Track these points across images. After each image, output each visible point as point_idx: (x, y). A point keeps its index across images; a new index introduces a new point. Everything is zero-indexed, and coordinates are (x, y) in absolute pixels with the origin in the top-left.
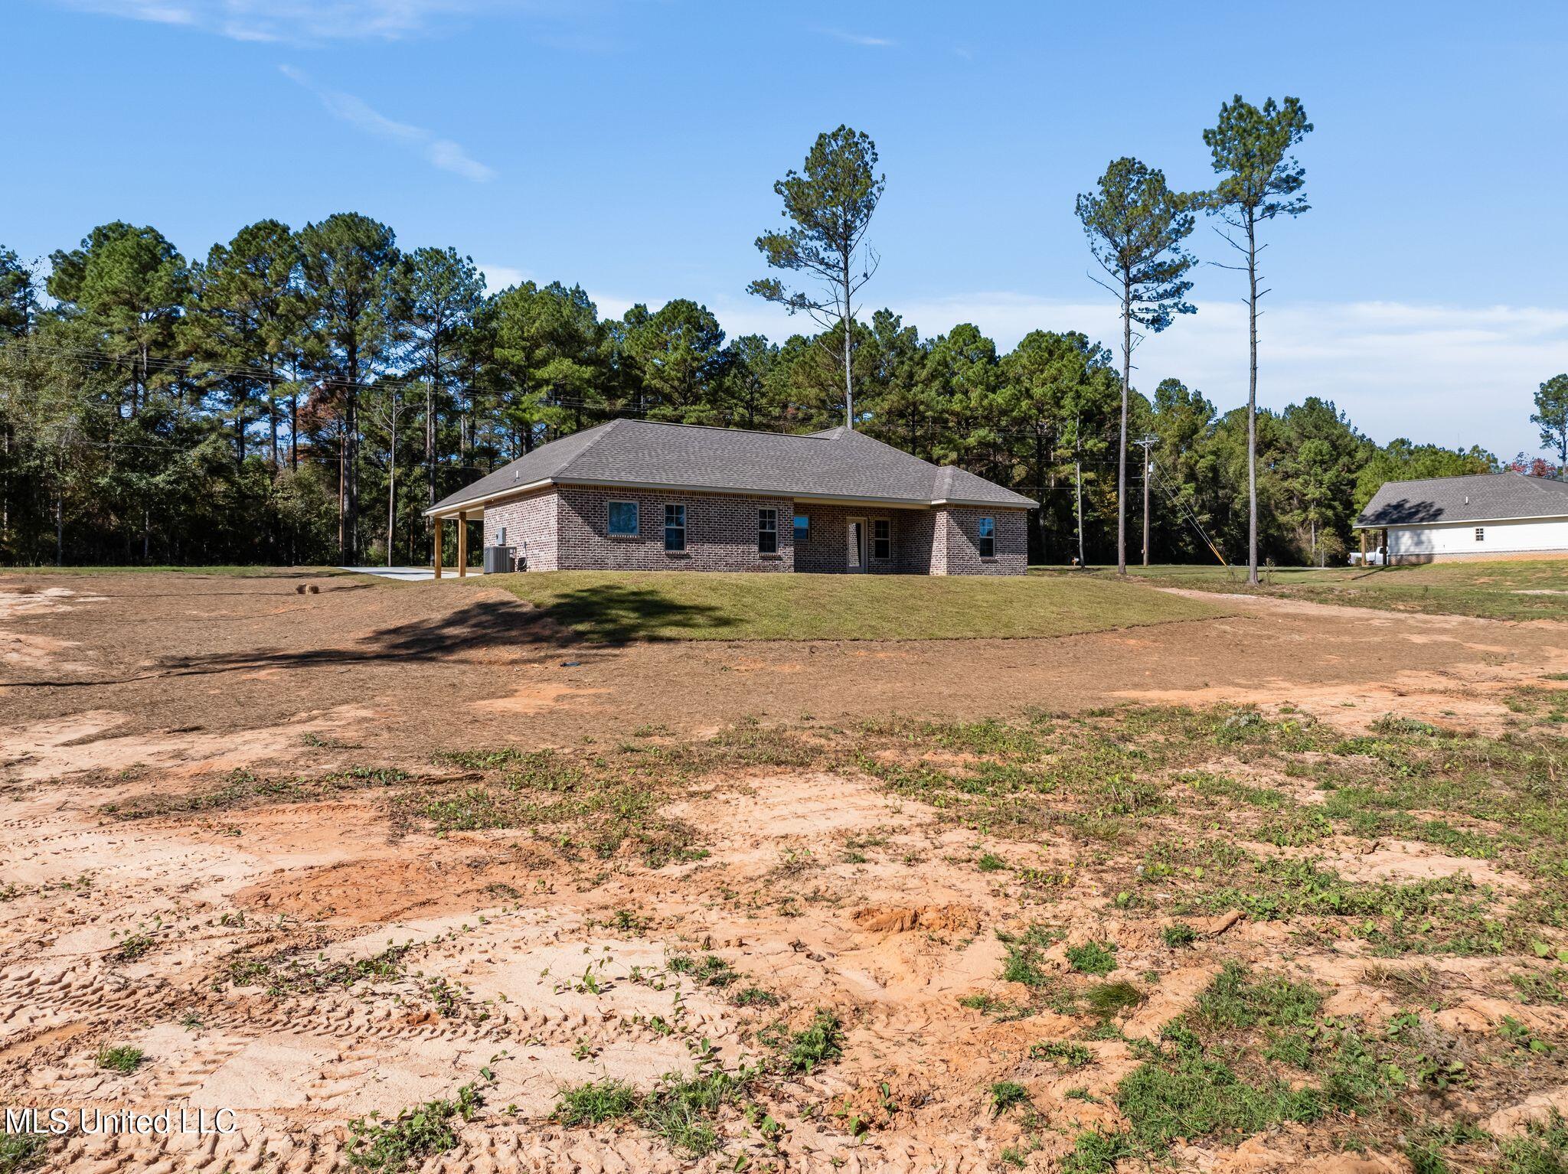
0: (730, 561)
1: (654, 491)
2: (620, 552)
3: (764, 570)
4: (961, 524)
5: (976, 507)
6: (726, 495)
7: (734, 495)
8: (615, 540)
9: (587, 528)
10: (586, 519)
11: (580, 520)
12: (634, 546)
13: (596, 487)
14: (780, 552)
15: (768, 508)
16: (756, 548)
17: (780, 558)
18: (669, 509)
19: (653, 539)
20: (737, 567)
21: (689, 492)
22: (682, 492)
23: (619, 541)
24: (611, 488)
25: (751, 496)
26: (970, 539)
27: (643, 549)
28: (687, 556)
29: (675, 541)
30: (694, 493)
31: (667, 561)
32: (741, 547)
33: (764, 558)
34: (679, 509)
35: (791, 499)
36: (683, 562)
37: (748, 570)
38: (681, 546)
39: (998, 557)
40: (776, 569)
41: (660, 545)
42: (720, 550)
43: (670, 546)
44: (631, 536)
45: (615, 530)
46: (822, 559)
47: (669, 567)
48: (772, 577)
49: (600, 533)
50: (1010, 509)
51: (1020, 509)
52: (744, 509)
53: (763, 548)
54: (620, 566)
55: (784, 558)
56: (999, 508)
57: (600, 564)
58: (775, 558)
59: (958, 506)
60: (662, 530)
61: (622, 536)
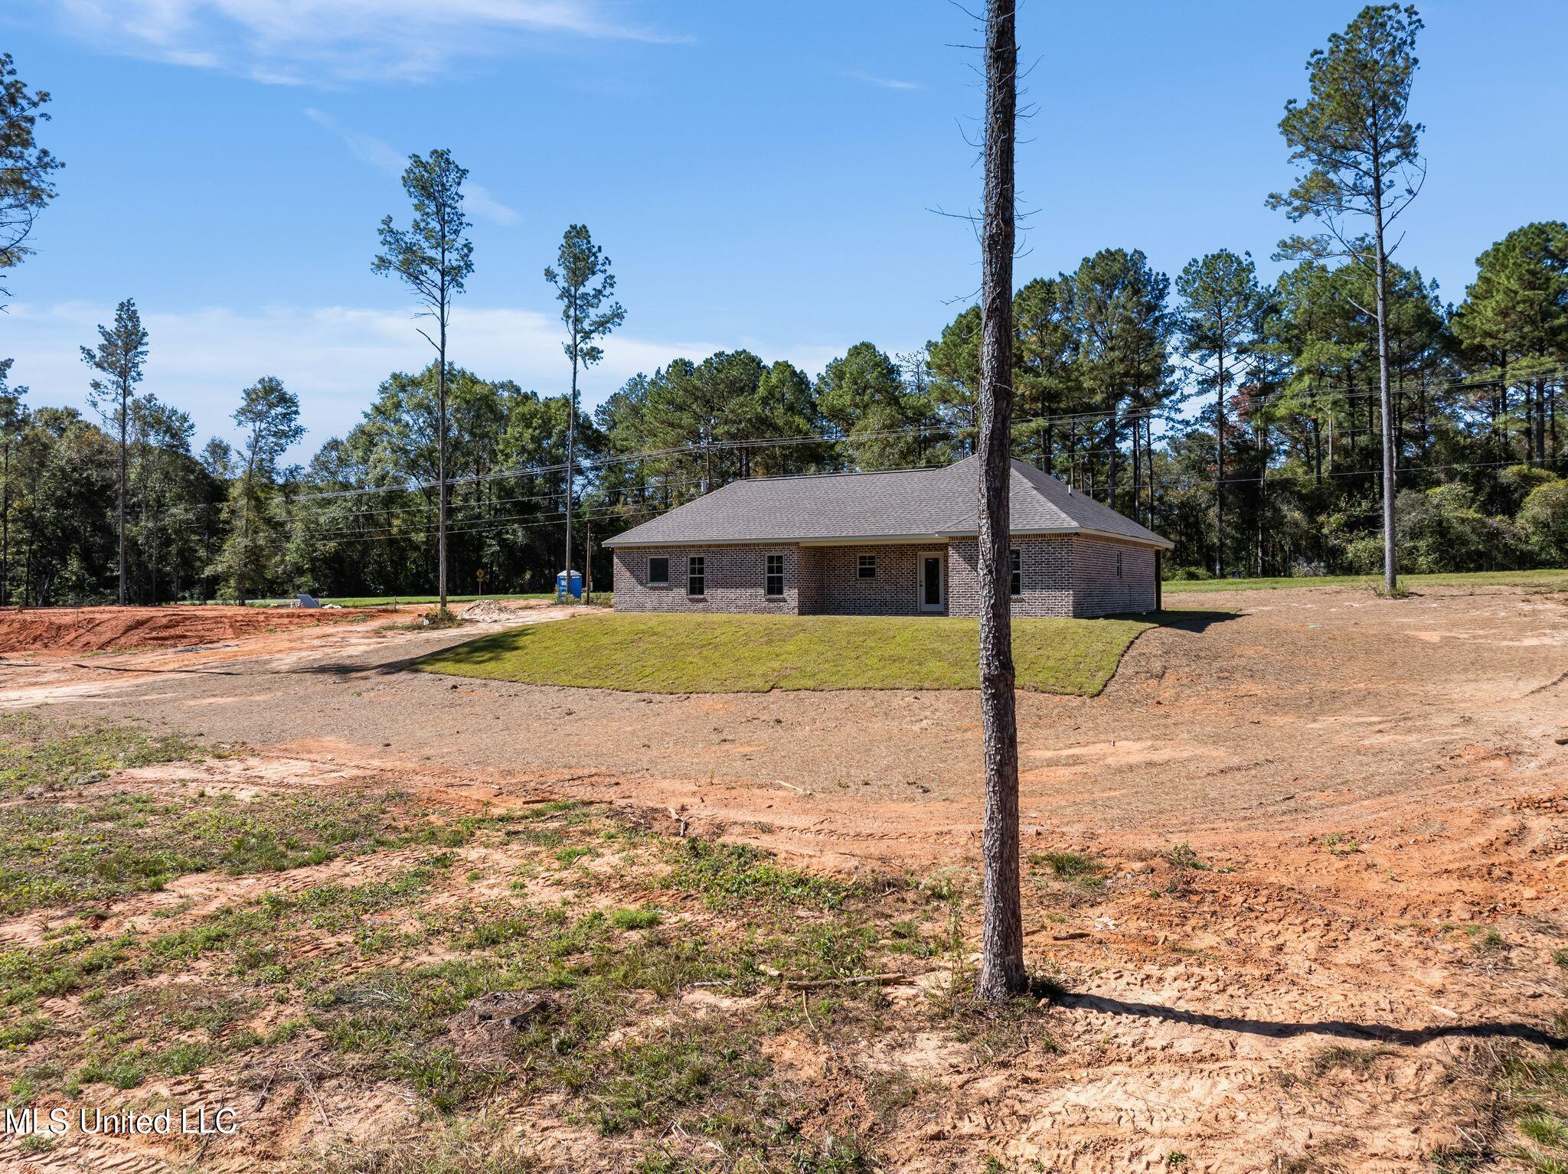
0: (740, 603)
1: (680, 547)
2: (654, 597)
3: (770, 611)
6: (736, 545)
7: (744, 545)
8: (651, 588)
9: (634, 580)
10: (632, 572)
11: (629, 574)
12: (664, 593)
13: (639, 548)
14: (785, 595)
15: (774, 554)
16: (762, 591)
17: (785, 600)
18: (693, 560)
19: (679, 585)
20: (744, 609)
21: (706, 546)
22: (701, 546)
23: (654, 589)
24: (650, 548)
25: (759, 545)
27: (671, 594)
28: (704, 600)
29: (696, 587)
30: (710, 546)
31: (689, 604)
32: (750, 591)
33: (770, 600)
35: (795, 545)
36: (701, 605)
37: (755, 611)
38: (701, 591)
39: (1025, 594)
40: (780, 609)
41: (684, 591)
42: (732, 594)
43: (693, 591)
44: (662, 584)
45: (653, 580)
46: (888, 597)
47: (689, 610)
48: (777, 617)
49: (641, 584)
50: (1043, 536)
51: (1060, 535)
52: (752, 556)
53: (770, 591)
54: (655, 609)
55: (789, 600)
56: (1026, 536)
57: (641, 608)
58: (780, 600)
59: (963, 538)
60: (686, 578)
61: (656, 584)
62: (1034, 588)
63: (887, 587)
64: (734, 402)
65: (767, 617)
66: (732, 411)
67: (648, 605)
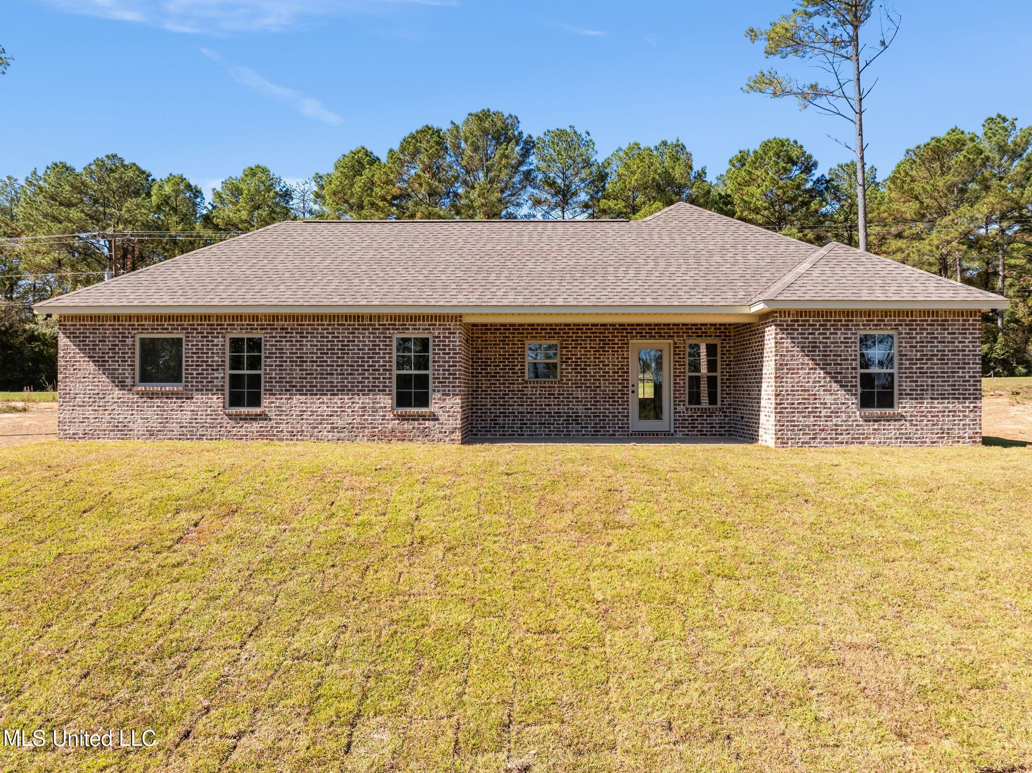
0: (340, 423)
1: (207, 317)
2: (151, 412)
3: (403, 437)
4: (810, 349)
5: (849, 313)
6: (332, 317)
7: (347, 317)
8: (142, 394)
9: (104, 378)
10: (100, 363)
11: (92, 366)
12: (173, 404)
13: (116, 318)
14: (434, 407)
15: (412, 334)
16: (386, 401)
17: (434, 418)
18: (236, 344)
19: (206, 389)
20: (351, 433)
21: (267, 317)
22: (255, 317)
23: (151, 396)
24: (139, 317)
25: (379, 317)
26: (835, 377)
27: (188, 406)
28: (263, 417)
29: (244, 393)
30: (275, 317)
31: (229, 424)
32: (360, 401)
33: (403, 418)
34: (255, 345)
35: (458, 318)
36: (255, 426)
37: (372, 437)
38: (255, 401)
39: (906, 407)
40: (426, 434)
41: (216, 401)
42: (321, 405)
43: (235, 400)
44: (168, 387)
45: (145, 378)
46: (581, 409)
47: (230, 436)
48: (418, 450)
49: (122, 385)
50: (935, 313)
51: (961, 313)
52: (366, 339)
53: (402, 400)
54: (152, 434)
55: (443, 417)
56: (908, 313)
57: (122, 431)
58: (425, 418)
59: (800, 313)
60: (223, 376)
61: (156, 387)
62: (920, 398)
63: (579, 394)
64: (130, 203)
65: (397, 448)
66: (129, 211)
67: (138, 426)
